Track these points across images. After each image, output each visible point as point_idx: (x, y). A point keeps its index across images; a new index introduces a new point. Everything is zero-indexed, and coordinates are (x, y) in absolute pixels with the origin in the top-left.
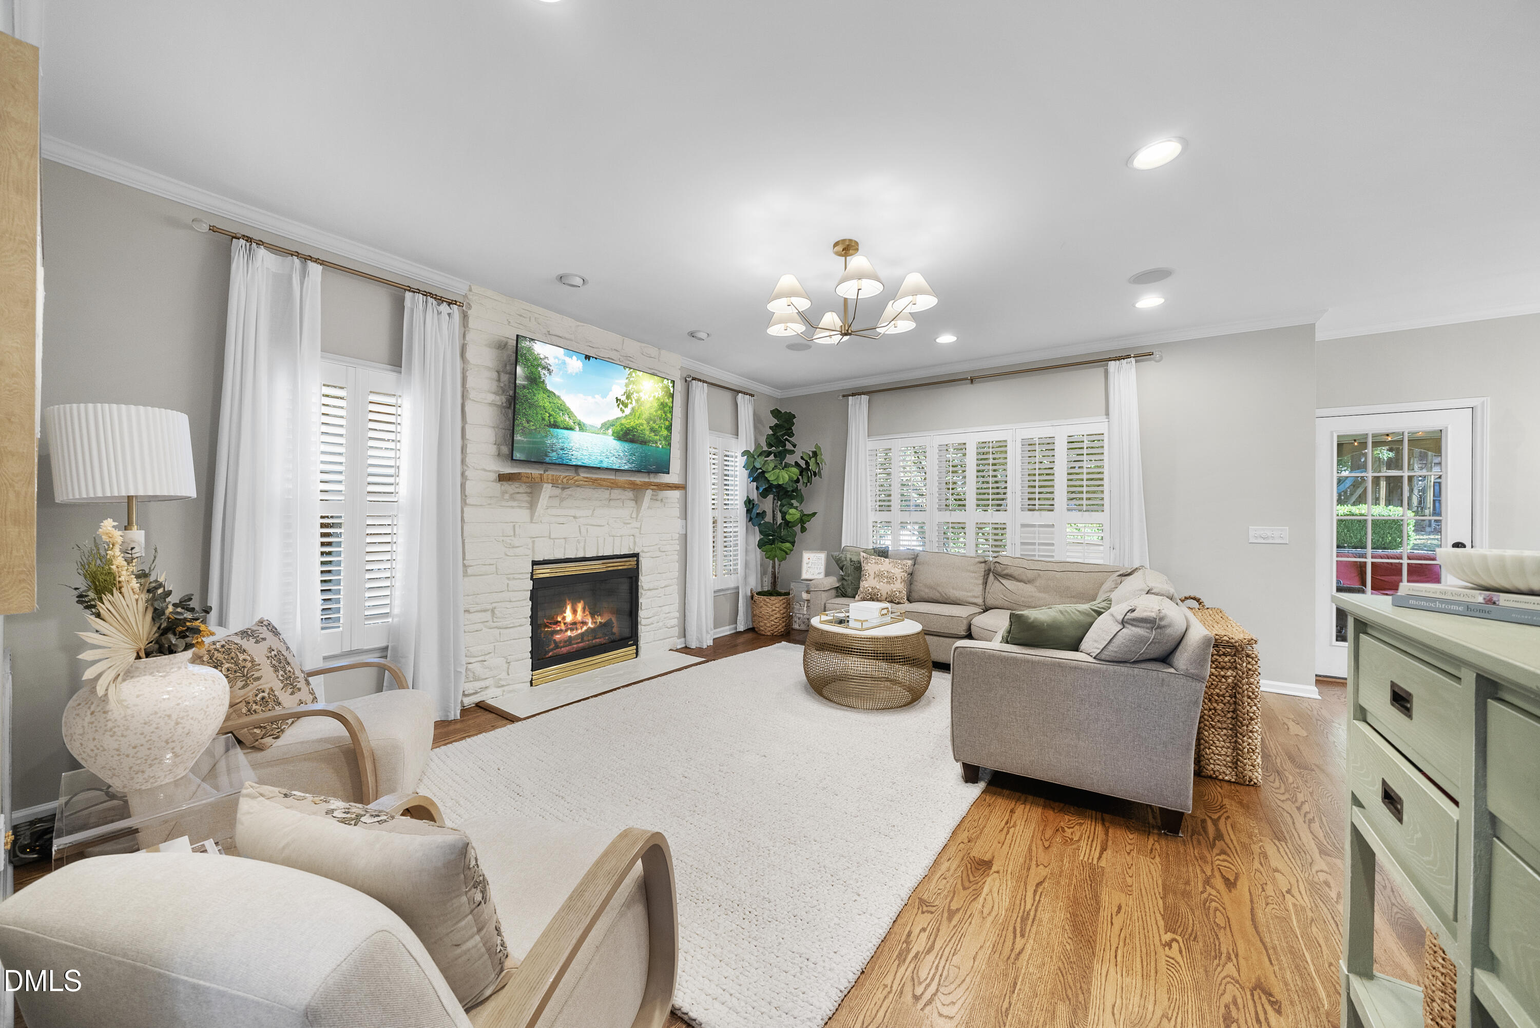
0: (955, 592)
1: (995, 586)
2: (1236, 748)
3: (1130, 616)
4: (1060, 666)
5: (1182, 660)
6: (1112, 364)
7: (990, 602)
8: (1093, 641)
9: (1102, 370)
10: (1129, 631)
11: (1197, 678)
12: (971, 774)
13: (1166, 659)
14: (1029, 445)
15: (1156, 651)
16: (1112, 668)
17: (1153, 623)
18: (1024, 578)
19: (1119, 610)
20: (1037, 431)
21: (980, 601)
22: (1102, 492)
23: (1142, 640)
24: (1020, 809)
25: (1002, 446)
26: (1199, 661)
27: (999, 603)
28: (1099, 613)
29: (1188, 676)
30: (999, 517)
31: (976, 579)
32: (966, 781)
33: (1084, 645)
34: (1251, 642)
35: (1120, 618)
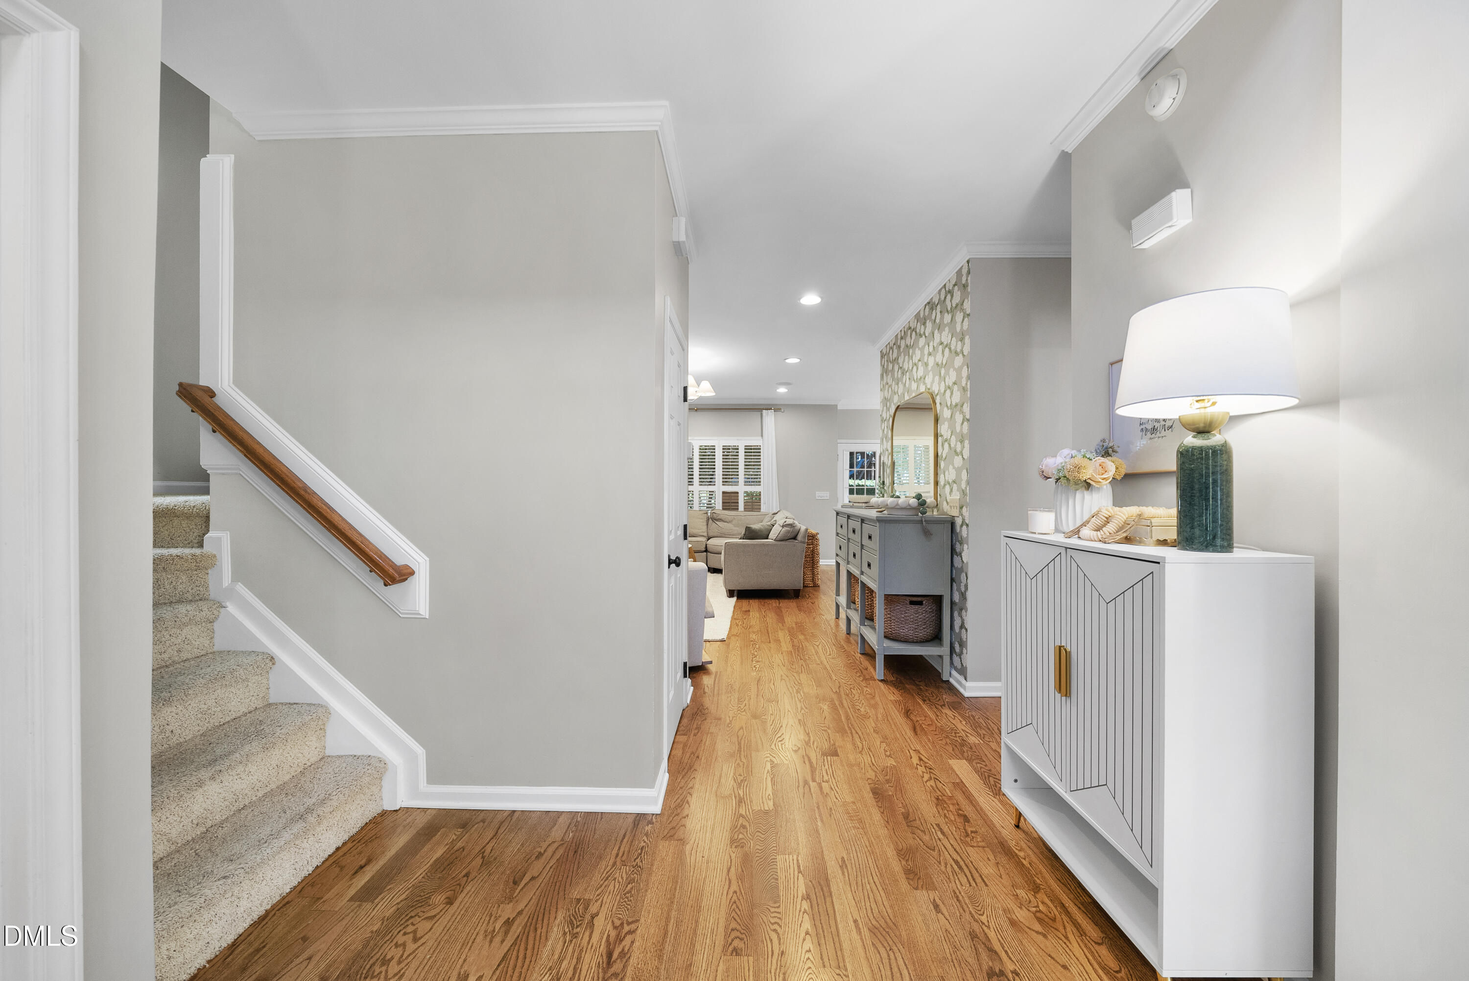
0: (692, 530)
1: (713, 525)
2: (813, 574)
3: (785, 523)
4: (763, 545)
5: (800, 537)
6: (764, 411)
7: (711, 534)
8: (773, 535)
9: (759, 413)
10: (785, 529)
11: (804, 543)
12: (731, 593)
13: (795, 538)
14: (725, 448)
15: (793, 535)
16: (779, 543)
17: (791, 525)
18: (728, 520)
19: (781, 522)
20: (731, 442)
21: (705, 534)
22: (760, 475)
23: (788, 532)
24: (751, 601)
25: (713, 448)
26: (804, 537)
27: (715, 534)
28: (773, 526)
29: (801, 542)
30: (711, 488)
31: (703, 522)
32: (730, 597)
33: (770, 537)
34: (817, 534)
35: (782, 525)
